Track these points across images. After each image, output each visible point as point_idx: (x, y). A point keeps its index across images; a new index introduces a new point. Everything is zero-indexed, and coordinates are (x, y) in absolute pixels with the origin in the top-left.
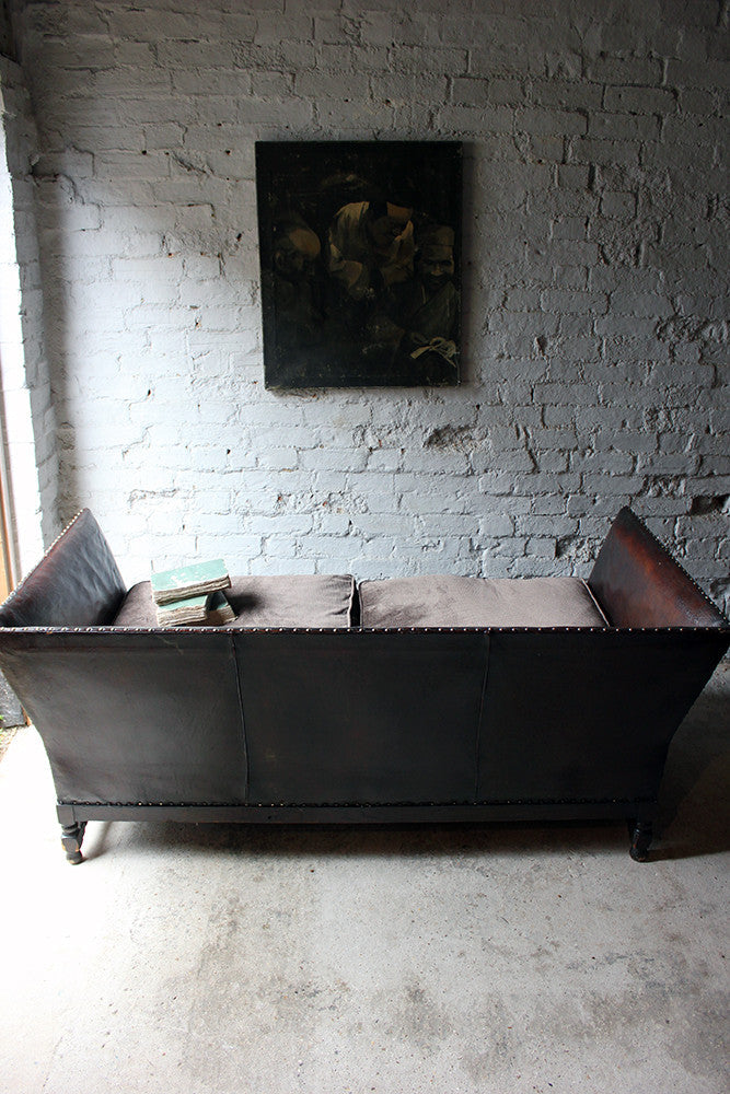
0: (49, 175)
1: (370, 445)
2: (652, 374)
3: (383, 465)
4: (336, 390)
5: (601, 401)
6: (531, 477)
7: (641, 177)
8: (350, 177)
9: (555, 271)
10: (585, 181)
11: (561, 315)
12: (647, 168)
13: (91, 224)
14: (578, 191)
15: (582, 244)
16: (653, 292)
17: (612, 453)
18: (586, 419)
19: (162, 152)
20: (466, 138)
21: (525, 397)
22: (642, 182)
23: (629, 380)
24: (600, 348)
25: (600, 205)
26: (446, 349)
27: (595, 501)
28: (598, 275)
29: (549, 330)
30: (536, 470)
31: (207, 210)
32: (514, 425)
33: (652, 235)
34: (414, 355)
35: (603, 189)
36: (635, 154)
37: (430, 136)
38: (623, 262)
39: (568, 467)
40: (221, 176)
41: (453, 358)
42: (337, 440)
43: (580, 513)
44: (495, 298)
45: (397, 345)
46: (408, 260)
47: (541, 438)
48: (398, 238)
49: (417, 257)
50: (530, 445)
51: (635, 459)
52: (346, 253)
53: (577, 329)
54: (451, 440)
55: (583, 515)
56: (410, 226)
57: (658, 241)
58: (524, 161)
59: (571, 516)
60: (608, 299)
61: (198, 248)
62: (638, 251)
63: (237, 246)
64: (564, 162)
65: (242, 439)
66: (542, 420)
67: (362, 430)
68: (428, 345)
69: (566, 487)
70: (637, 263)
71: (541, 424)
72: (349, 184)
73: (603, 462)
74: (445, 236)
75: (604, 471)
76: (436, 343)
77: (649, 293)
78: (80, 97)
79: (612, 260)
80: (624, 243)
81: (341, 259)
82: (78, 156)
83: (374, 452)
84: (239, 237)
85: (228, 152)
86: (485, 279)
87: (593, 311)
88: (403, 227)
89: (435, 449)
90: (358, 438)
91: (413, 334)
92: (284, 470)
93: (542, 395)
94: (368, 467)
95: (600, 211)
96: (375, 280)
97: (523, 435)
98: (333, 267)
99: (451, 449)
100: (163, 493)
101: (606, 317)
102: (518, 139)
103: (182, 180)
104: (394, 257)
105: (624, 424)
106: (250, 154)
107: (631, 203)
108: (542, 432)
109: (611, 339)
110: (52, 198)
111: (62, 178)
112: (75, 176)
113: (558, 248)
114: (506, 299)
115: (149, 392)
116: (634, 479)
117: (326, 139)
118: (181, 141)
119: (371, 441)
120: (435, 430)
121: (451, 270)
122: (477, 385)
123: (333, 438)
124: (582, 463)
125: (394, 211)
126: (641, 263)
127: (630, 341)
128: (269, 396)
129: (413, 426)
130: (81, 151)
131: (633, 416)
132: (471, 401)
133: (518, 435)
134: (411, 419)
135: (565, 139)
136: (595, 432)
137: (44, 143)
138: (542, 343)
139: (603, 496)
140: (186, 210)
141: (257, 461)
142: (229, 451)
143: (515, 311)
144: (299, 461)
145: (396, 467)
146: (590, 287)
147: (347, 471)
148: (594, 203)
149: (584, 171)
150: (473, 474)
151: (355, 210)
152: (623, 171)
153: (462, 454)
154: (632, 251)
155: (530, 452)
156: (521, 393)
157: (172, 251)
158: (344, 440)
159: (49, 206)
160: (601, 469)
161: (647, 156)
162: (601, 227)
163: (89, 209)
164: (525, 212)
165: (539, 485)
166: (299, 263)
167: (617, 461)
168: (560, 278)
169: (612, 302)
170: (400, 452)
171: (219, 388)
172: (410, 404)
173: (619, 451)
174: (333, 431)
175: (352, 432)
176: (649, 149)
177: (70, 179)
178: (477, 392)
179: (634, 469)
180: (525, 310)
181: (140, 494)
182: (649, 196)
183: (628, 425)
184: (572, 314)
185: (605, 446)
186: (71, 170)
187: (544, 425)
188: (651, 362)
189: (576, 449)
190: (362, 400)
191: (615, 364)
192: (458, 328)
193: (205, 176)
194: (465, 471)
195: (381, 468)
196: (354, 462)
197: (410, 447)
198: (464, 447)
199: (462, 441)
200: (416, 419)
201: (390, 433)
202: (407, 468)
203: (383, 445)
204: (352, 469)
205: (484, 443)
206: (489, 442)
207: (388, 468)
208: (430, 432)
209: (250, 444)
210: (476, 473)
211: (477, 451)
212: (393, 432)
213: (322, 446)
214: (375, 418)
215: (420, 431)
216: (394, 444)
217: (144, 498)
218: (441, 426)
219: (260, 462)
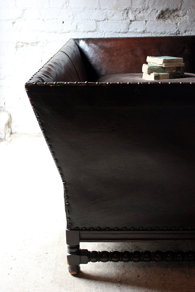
1: (130, 19)
3: (137, 29)
42: (115, 16)
54: (169, 17)
65: (69, 16)
67: (127, 11)
83: (133, 23)
89: (161, 21)
90: (125, 15)
92: (90, 31)
94: (130, 30)
99: (169, 21)
100: (32, 44)
119: (131, 16)
120: (162, 11)
123: (113, 15)
129: (151, 9)
134: (150, 5)
141: (77, 28)
142: (63, 22)
144: (97, 27)
145: (142, 30)
147: (119, 32)
150: (179, 32)
153: (174, 23)
158: (118, 16)
170: (145, 22)
174: (113, 11)
175: (122, 12)
181: (21, 44)
194: (175, 32)
195: (136, 31)
196: (123, 28)
197: (149, 20)
198: (175, 20)
199: (174, 17)
200: (153, 5)
201: (140, 12)
202: (148, 31)
203: (137, 19)
204: (122, 31)
205: (184, 17)
206: (187, 17)
207: (139, 31)
208: (159, 12)
209: (73, 19)
210: (181, 33)
211: (181, 22)
212: (142, 12)
213: (108, 19)
214: (133, 4)
215: (154, 12)
216: (142, 18)
217: (22, 46)
218: (164, 9)
219: (79, 27)
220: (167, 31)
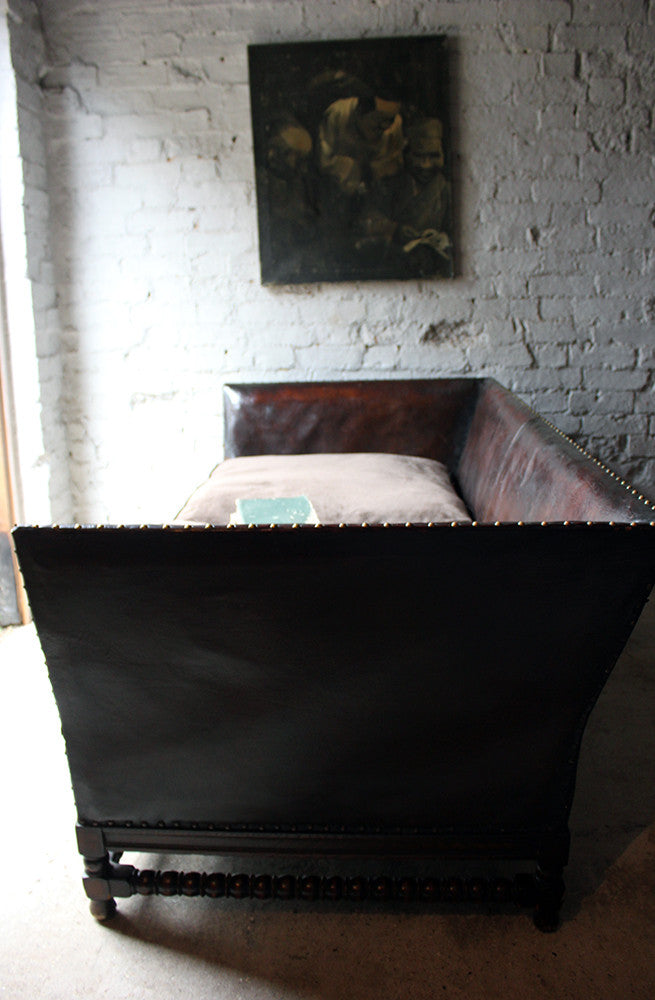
0: (55, 87)
1: (366, 342)
2: (650, 263)
3: (379, 363)
4: (330, 285)
5: (598, 291)
6: (530, 373)
7: (629, 61)
8: (339, 75)
9: (545, 160)
10: (571, 69)
11: (552, 206)
12: (635, 51)
13: (95, 132)
14: (564, 79)
15: (571, 132)
16: (647, 179)
17: (613, 346)
18: (584, 310)
19: (160, 62)
20: (451, 33)
21: (520, 291)
22: (630, 66)
23: (627, 269)
24: (594, 238)
25: (587, 94)
26: (438, 241)
27: (597, 398)
28: (589, 163)
29: (541, 221)
30: (534, 365)
31: (203, 115)
32: (510, 318)
33: (643, 120)
34: (407, 248)
35: (590, 75)
36: (622, 38)
37: (417, 32)
38: (613, 149)
39: (567, 361)
40: (216, 82)
41: (446, 250)
42: (333, 338)
43: (582, 411)
44: (485, 190)
45: (389, 239)
46: (397, 154)
47: (538, 332)
48: (387, 133)
49: (406, 150)
50: (528, 340)
51: (636, 353)
52: (337, 149)
53: (570, 219)
54: (447, 337)
55: (586, 413)
56: (398, 120)
57: (649, 126)
58: (509, 52)
59: (572, 413)
60: (601, 186)
61: (196, 151)
62: (628, 138)
63: (232, 148)
64: (549, 50)
65: (238, 339)
66: (539, 313)
67: (358, 326)
68: (419, 237)
69: (567, 383)
70: (628, 149)
71: (537, 318)
72: (337, 81)
73: (604, 356)
74: (433, 129)
75: (605, 365)
76: (428, 236)
77: (642, 178)
78: (85, 13)
79: (602, 147)
80: (614, 129)
81: (332, 156)
82: (83, 69)
83: (371, 350)
84: (234, 140)
85: (222, 60)
86: (475, 172)
87: (586, 199)
88: (392, 120)
89: (431, 346)
90: (354, 335)
91: (405, 228)
92: (281, 369)
93: (537, 288)
94: (366, 365)
95: (588, 99)
96: (367, 174)
97: (519, 329)
98: (325, 163)
99: (447, 346)
100: (164, 397)
101: (600, 206)
102: (503, 32)
103: (181, 87)
104: (383, 151)
105: (623, 316)
106: (242, 58)
107: (619, 88)
108: (540, 325)
109: (605, 228)
110: (59, 108)
111: (68, 91)
112: (81, 88)
113: (547, 138)
114: (496, 192)
115: (149, 295)
116: (636, 374)
117: (315, 39)
118: (178, 50)
119: (367, 338)
120: (431, 326)
121: (440, 161)
122: (471, 278)
123: (329, 335)
124: (582, 357)
125: (381, 105)
126: (633, 148)
127: (625, 229)
128: (264, 294)
129: (407, 322)
130: (86, 64)
131: (632, 308)
132: (466, 295)
133: (515, 328)
134: (406, 314)
135: (550, 27)
136: (594, 323)
137: (50, 56)
138: (535, 235)
139: (604, 392)
140: (183, 115)
141: (254, 363)
142: (226, 352)
143: (507, 202)
144: (296, 359)
145: (392, 364)
146: (581, 175)
147: (343, 370)
148: (580, 90)
149: (570, 59)
150: (470, 370)
151: (344, 107)
152: (610, 56)
153: (458, 349)
154: (623, 137)
155: (528, 346)
156: (516, 285)
157: (171, 155)
158: (339, 337)
159: (56, 117)
160: (602, 363)
161: (634, 40)
162: (590, 114)
163: (94, 118)
164: (512, 103)
165: (539, 380)
166: (291, 160)
167: (617, 355)
168: (550, 169)
169: (605, 189)
170: (395, 349)
171: (216, 289)
172: (405, 299)
173: (619, 344)
174: (329, 328)
175: (348, 329)
176: (636, 33)
177: (75, 90)
178: (471, 285)
179: (636, 363)
180: (517, 201)
181: (141, 398)
182: (637, 79)
183: (627, 317)
184: (564, 204)
185: (605, 339)
186: (78, 83)
187: (541, 317)
188: (647, 251)
189: (575, 342)
190: (356, 297)
191: (611, 254)
192: (451, 221)
193: (201, 84)
194: (462, 367)
195: (377, 366)
196: (350, 360)
197: (406, 343)
198: (460, 342)
199: (458, 337)
200: (410, 316)
201: (385, 329)
202: (403, 365)
203: (379, 340)
204: (348, 367)
205: (480, 337)
206: (485, 337)
207: (384, 366)
208: (426, 328)
209: (247, 344)
210: (474, 369)
211: (474, 347)
212: (389, 328)
213: (318, 344)
214: (370, 314)
215: (415, 327)
216: (390, 341)
217: (144, 401)
218: (436, 322)
219: (257, 362)
220: (445, 366)
